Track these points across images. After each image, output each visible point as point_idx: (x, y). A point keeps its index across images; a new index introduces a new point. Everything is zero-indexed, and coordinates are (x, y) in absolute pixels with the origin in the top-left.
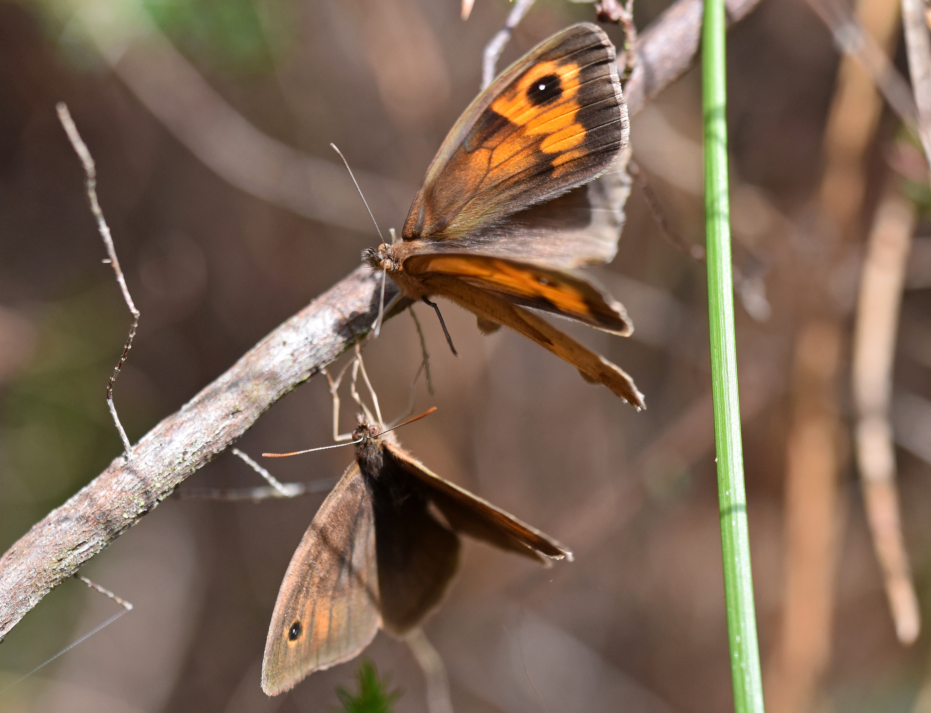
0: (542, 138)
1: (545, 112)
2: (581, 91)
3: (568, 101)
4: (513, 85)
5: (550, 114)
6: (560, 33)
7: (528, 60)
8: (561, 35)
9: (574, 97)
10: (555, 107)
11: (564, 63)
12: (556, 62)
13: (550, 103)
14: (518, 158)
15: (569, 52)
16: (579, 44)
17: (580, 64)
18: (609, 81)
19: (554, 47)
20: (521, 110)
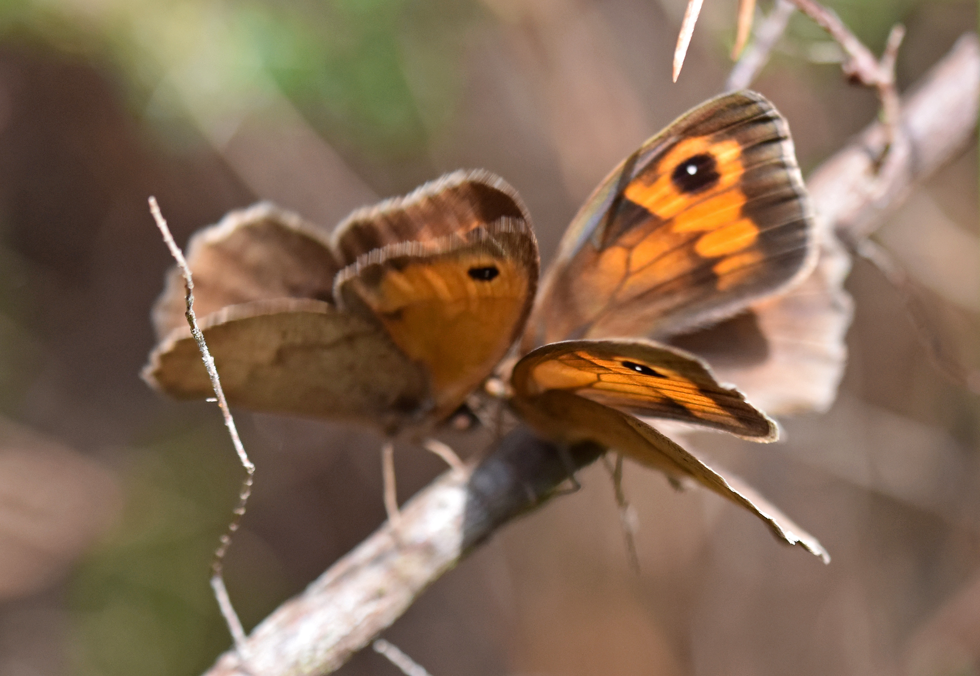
0: (697, 236)
1: (698, 203)
2: (745, 177)
3: (729, 190)
4: (653, 166)
5: (705, 206)
6: (709, 101)
7: (669, 135)
8: (710, 104)
9: (735, 186)
10: (712, 196)
11: (719, 139)
12: (707, 138)
13: (704, 190)
14: (667, 261)
15: (724, 125)
16: (737, 115)
17: (742, 142)
18: (783, 166)
19: (702, 119)
20: (665, 199)
